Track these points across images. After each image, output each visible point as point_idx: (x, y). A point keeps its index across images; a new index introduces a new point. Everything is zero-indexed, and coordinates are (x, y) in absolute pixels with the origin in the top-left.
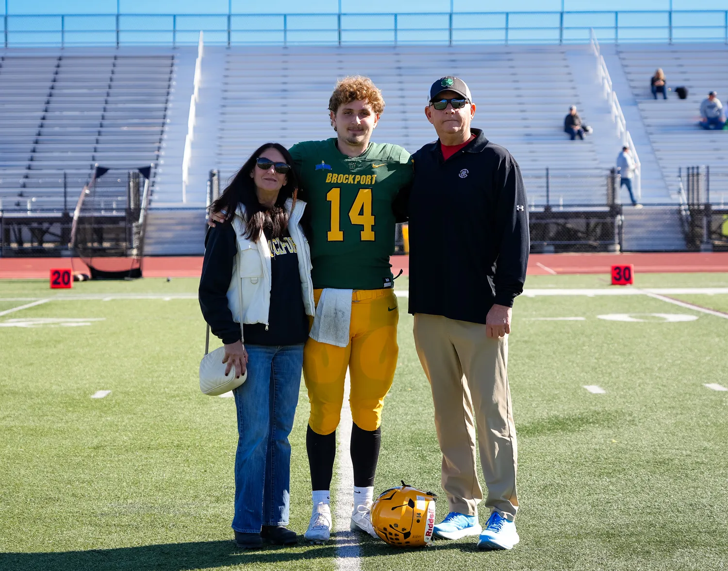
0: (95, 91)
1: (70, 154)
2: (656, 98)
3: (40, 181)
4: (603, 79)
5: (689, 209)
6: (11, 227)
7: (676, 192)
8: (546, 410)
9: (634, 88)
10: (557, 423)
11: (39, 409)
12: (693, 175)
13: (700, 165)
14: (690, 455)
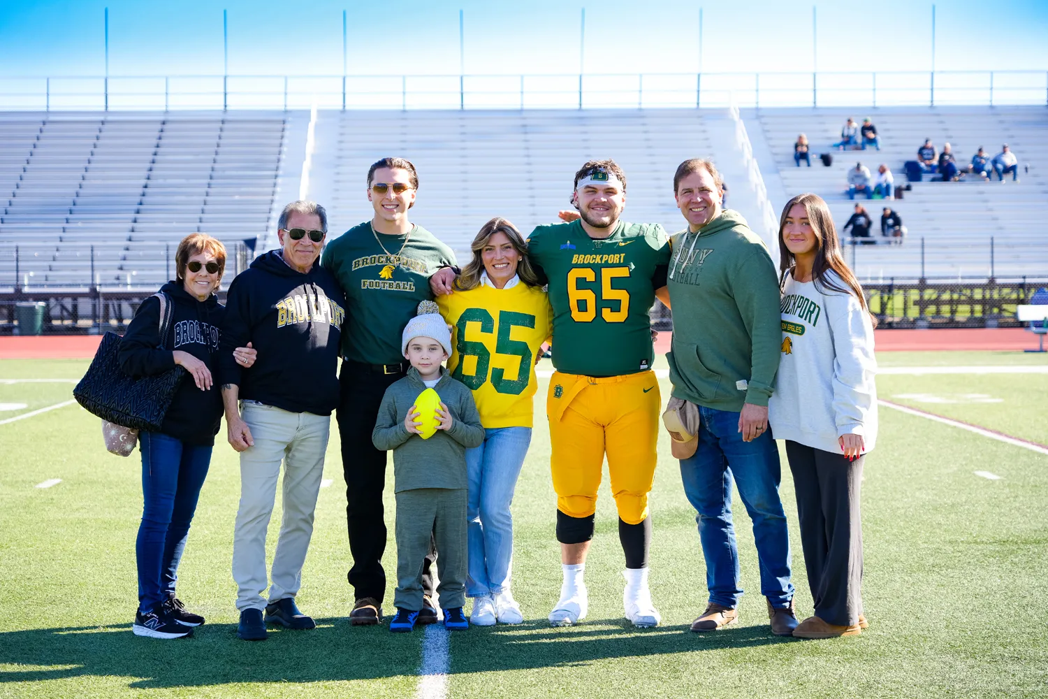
0: (201, 157)
1: (175, 224)
2: (798, 165)
3: (141, 253)
4: (743, 145)
6: (110, 303)
8: (667, 502)
9: (775, 154)
10: (676, 516)
11: (117, 500)
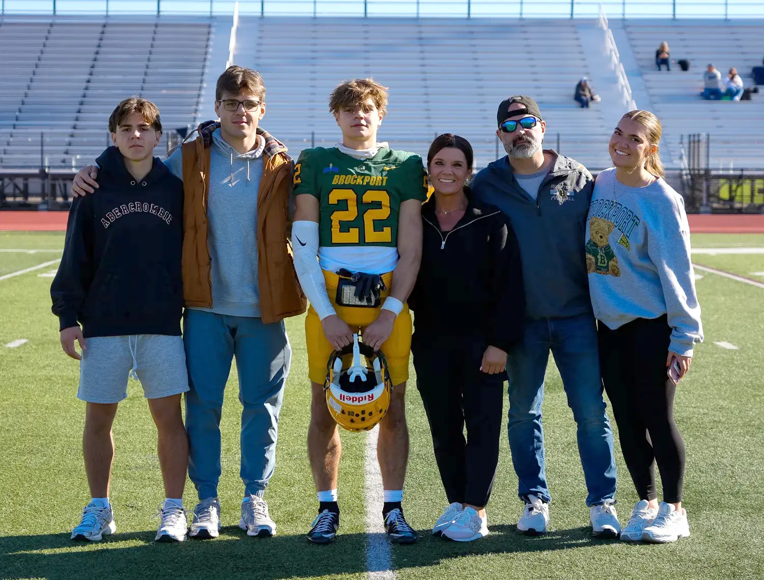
0: (137, 56)
2: (660, 70)
3: (84, 140)
4: (611, 51)
5: (690, 174)
7: (677, 157)
9: (640, 60)
12: (694, 142)
13: (701, 133)
14: (707, 414)
